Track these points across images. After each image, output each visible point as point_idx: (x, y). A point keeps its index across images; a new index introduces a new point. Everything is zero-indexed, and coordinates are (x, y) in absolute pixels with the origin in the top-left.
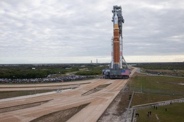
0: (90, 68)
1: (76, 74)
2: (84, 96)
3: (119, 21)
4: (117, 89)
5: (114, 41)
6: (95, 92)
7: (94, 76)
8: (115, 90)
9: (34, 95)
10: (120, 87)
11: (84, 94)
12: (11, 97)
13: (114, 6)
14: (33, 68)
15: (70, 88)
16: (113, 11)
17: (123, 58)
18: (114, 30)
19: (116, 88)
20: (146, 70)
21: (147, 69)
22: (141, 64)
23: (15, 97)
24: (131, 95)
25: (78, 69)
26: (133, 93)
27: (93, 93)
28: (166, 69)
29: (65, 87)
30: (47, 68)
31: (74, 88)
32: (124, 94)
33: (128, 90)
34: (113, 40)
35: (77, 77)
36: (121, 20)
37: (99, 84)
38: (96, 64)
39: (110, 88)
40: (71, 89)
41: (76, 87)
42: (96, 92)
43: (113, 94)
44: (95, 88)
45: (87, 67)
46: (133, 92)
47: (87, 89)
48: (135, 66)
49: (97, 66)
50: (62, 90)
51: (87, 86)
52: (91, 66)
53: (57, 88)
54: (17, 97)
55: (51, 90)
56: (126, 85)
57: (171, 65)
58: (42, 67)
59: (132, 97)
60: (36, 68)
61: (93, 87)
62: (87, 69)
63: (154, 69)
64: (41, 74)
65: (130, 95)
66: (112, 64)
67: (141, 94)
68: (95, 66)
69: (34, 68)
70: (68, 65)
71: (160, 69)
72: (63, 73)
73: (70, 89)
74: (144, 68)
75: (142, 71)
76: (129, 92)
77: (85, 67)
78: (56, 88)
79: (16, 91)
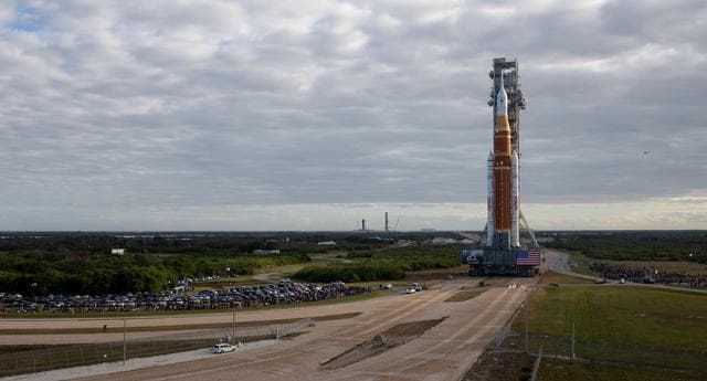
0: (358, 252)
1: (299, 277)
2: (330, 368)
3: (512, 107)
4: (471, 341)
5: (495, 165)
6: (375, 354)
7: (374, 285)
8: (461, 346)
9: (120, 363)
10: (480, 334)
11: (332, 360)
12: (23, 373)
13: (495, 60)
14: (114, 251)
15: (274, 337)
16: (491, 76)
17: (520, 216)
18: (496, 134)
19: (468, 335)
20: (594, 261)
21: (596, 258)
22: (575, 236)
23: (39, 371)
24: (528, 370)
25: (304, 253)
26: (536, 358)
27: (370, 356)
28: (675, 260)
29: (253, 332)
30: (173, 248)
31: (289, 336)
32: (500, 364)
33: (515, 347)
34: (491, 163)
35: (303, 287)
36: (516, 102)
37: (393, 320)
38: (379, 234)
39: (442, 338)
40: (277, 341)
41: (295, 330)
42: (382, 351)
43: (454, 362)
44: (377, 338)
45: (344, 248)
46: (540, 355)
47: (342, 338)
48: (548, 246)
49: (385, 243)
50: (236, 343)
51: (345, 327)
52: (362, 245)
53: (217, 336)
54: (46, 370)
55: (190, 345)
56: (509, 325)
57: (700, 243)
58: (156, 245)
59: (534, 375)
60: (128, 250)
61: (368, 334)
62: (345, 254)
63: (628, 259)
64: (149, 276)
65: (525, 370)
66: (490, 234)
67: (571, 363)
68: (376, 241)
69: (121, 251)
70: (265, 239)
71: (653, 257)
72: (243, 273)
73: (272, 342)
74: (584, 253)
75: (576, 265)
76: (519, 355)
77: (337, 249)
78: (211, 337)
79: (44, 347)
